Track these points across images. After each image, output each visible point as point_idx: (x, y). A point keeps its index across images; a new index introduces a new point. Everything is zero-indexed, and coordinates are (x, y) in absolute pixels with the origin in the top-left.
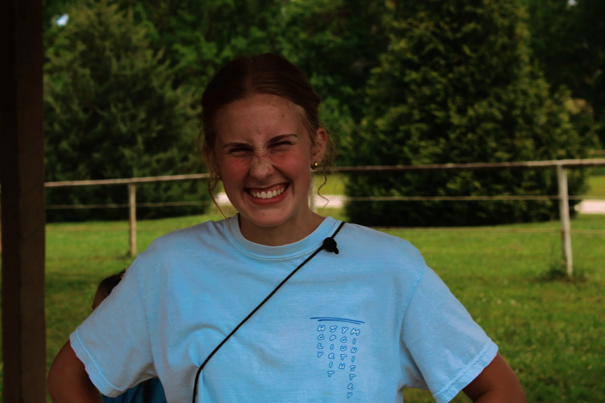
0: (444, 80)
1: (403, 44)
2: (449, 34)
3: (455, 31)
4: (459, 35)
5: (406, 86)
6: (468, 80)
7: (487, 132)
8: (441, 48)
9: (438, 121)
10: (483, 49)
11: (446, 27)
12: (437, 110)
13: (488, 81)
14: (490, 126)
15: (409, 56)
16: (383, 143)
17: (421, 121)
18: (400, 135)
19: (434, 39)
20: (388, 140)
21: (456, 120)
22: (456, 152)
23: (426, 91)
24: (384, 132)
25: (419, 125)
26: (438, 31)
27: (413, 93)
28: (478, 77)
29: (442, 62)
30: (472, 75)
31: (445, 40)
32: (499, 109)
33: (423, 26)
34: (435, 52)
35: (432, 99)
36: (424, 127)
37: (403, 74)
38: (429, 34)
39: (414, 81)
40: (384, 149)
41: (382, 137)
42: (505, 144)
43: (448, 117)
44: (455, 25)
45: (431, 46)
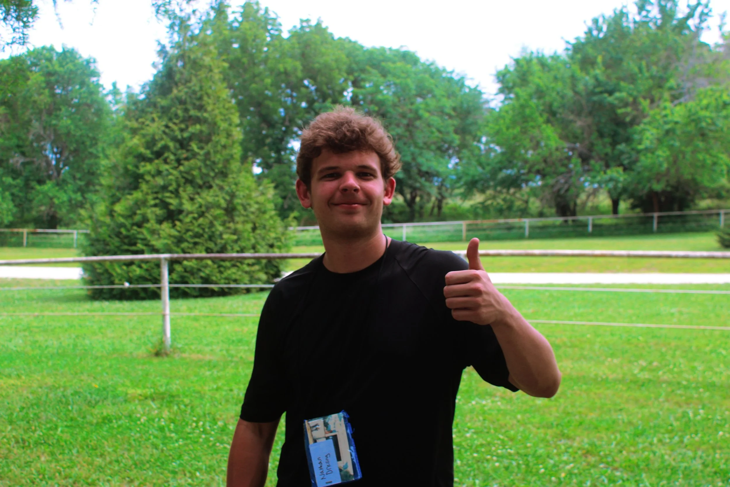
0: (175, 172)
1: (136, 141)
2: (178, 134)
3: (182, 130)
4: (186, 135)
5: (141, 176)
6: (195, 173)
7: (216, 218)
8: (171, 144)
9: (172, 207)
10: (209, 147)
11: (175, 128)
12: (170, 198)
13: (212, 174)
14: (218, 212)
15: (142, 150)
16: (122, 225)
17: (155, 205)
18: (137, 218)
19: (164, 137)
20: (128, 223)
21: (187, 206)
22: (190, 233)
23: (160, 181)
24: (123, 216)
25: (154, 209)
26: (167, 131)
27: (147, 182)
28: (204, 171)
29: (172, 157)
30: (200, 169)
31: (174, 139)
32: (224, 198)
33: (155, 125)
34: (166, 148)
35: (164, 188)
36: (158, 211)
37: (137, 167)
38: (160, 132)
39: (149, 173)
40: (123, 231)
41: (122, 220)
42: (229, 228)
43: (181, 204)
44: (183, 126)
45: (163, 143)
